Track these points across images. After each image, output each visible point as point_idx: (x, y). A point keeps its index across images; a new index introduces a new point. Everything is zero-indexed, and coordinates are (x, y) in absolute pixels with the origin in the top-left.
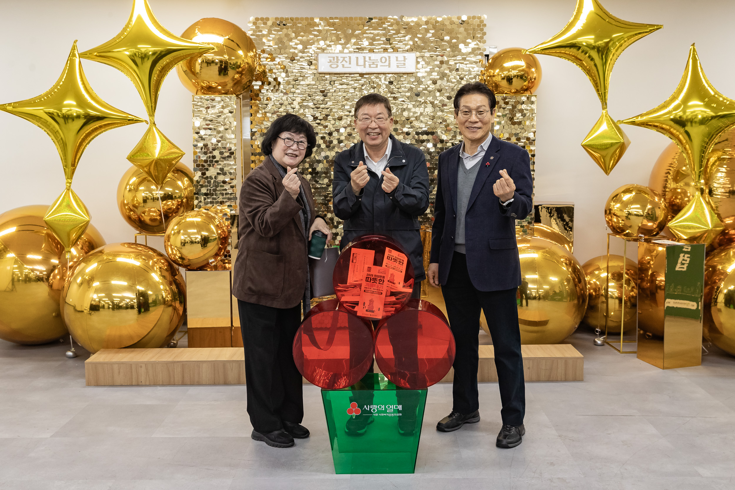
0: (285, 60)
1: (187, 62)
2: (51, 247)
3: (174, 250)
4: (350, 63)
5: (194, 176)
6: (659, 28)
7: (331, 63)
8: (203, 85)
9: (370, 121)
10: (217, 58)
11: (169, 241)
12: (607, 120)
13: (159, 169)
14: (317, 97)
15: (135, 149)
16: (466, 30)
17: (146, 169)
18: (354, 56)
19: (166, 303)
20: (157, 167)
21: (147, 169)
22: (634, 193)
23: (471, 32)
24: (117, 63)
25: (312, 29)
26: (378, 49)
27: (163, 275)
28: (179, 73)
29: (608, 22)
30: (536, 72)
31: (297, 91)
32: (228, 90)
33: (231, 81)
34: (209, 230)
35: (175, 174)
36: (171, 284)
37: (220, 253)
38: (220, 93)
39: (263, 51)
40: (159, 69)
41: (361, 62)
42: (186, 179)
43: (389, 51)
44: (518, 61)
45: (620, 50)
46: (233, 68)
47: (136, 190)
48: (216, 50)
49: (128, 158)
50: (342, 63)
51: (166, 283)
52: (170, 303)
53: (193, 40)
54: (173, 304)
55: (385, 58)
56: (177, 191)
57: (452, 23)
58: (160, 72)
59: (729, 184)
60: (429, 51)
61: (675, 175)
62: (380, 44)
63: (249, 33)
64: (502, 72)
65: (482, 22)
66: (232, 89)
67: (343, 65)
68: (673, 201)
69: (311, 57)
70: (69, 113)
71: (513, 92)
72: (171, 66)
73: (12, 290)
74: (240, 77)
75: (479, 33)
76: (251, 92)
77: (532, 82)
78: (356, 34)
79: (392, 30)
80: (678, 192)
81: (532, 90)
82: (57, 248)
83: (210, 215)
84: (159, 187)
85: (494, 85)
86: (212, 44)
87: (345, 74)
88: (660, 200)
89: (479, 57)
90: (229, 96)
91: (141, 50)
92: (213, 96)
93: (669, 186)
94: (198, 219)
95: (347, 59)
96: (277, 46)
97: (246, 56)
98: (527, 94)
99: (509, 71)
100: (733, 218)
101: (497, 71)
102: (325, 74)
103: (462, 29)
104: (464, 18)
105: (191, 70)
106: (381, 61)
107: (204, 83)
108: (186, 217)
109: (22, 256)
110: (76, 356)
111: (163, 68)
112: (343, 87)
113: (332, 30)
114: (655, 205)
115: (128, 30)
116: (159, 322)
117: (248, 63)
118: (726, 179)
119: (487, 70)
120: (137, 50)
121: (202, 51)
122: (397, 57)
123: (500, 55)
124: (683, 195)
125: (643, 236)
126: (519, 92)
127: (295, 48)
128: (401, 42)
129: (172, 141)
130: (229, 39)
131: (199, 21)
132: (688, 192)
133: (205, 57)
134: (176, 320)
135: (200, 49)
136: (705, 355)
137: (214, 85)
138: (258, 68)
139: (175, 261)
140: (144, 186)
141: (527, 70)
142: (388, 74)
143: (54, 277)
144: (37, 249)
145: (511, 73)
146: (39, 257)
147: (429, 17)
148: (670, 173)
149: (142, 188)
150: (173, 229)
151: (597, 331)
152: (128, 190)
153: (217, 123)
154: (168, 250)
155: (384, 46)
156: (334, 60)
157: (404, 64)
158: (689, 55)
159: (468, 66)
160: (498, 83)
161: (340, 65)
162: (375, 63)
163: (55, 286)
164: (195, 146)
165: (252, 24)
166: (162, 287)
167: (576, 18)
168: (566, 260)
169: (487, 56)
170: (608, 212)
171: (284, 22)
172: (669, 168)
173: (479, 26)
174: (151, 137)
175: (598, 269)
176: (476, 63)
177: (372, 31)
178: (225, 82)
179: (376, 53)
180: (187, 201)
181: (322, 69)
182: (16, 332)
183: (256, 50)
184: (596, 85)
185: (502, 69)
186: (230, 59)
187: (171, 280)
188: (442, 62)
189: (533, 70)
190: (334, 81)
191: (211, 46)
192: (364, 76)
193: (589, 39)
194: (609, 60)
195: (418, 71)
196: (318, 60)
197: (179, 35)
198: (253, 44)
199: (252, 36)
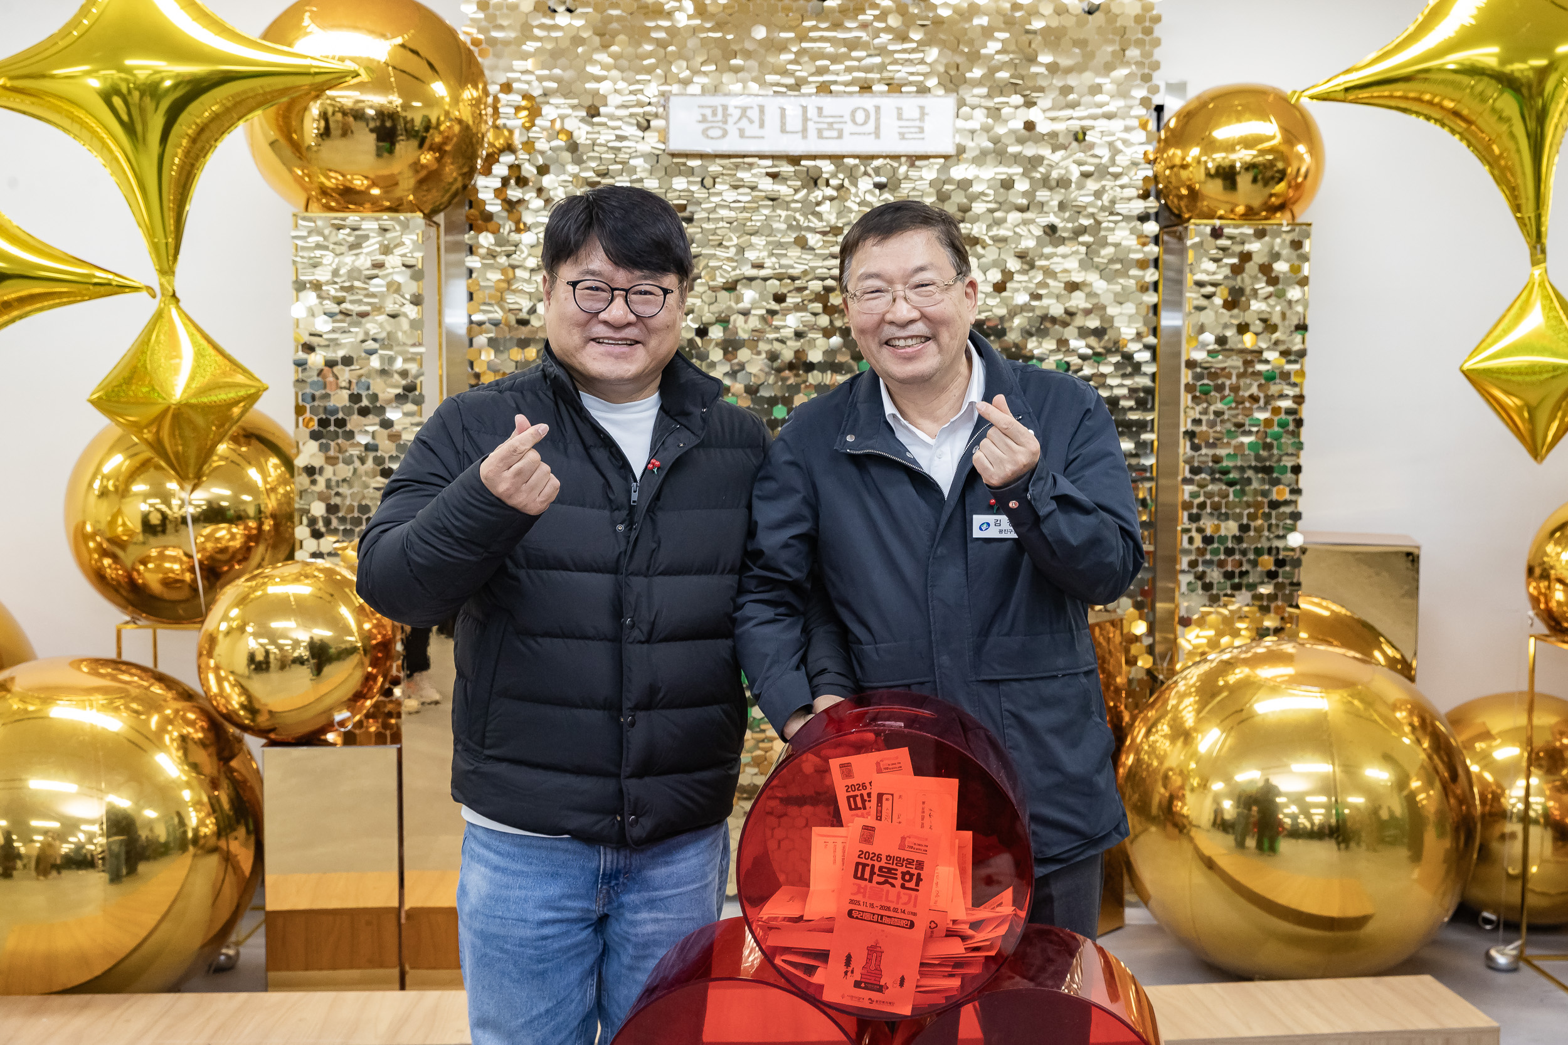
0: (569, 111)
1: (278, 114)
3: (226, 685)
4: (762, 126)
5: (298, 452)
7: (706, 125)
8: (328, 183)
9: (889, 296)
10: (369, 104)
11: (210, 655)
13: (188, 433)
15: (116, 372)
16: (1102, 31)
17: (147, 435)
18: (773, 105)
19: (202, 842)
20: (180, 428)
21: (149, 432)
23: (1117, 38)
24: (58, 110)
25: (651, 25)
26: (847, 84)
27: (191, 760)
28: (253, 145)
30: (1310, 156)
32: (400, 199)
33: (408, 173)
34: (335, 622)
35: (241, 446)
36: (214, 784)
37: (370, 689)
38: (377, 206)
39: (507, 88)
40: (190, 132)
41: (794, 121)
42: (274, 461)
43: (874, 88)
44: (1261, 123)
46: (417, 136)
47: (123, 492)
48: (364, 77)
49: (93, 402)
50: (740, 124)
51: (201, 782)
52: (212, 842)
53: (296, 49)
54: (222, 844)
55: (865, 110)
56: (247, 498)
57: (1061, 10)
58: (194, 141)
60: (992, 93)
62: (849, 70)
63: (466, 33)
64: (1210, 156)
65: (1148, 8)
66: (411, 197)
67: (742, 134)
69: (648, 109)
72: (227, 125)
74: (439, 160)
75: (1140, 41)
76: (471, 207)
77: (1298, 186)
78: (780, 42)
79: (885, 28)
81: (1296, 209)
83: (339, 574)
84: (189, 487)
85: (1184, 192)
86: (353, 59)
87: (744, 156)
90: (402, 217)
91: (134, 75)
92: (352, 218)
94: (304, 589)
95: (754, 114)
96: (547, 73)
97: (456, 100)
98: (1282, 219)
99: (1230, 153)
101: (1195, 151)
102: (686, 156)
103: (1090, 28)
105: (289, 138)
106: (854, 121)
107: (329, 178)
108: (264, 584)
111: (202, 130)
112: (740, 198)
115: (94, 10)
116: (179, 905)
117: (460, 121)
119: (1163, 151)
120: (123, 75)
121: (320, 82)
122: (899, 109)
126: (1259, 214)
127: (601, 80)
128: (913, 65)
129: (229, 350)
130: (403, 46)
133: (328, 98)
134: (229, 893)
135: (317, 74)
137: (359, 183)
138: (490, 136)
139: (230, 717)
140: (145, 482)
141: (1284, 148)
142: (873, 157)
145: (1233, 156)
149: (139, 487)
150: (225, 617)
151: (1487, 921)
152: (97, 492)
153: (367, 296)
154: (207, 680)
155: (862, 75)
156: (714, 119)
157: (921, 130)
160: (1197, 186)
161: (732, 130)
162: (835, 126)
164: (300, 364)
165: (474, 8)
166: (187, 795)
168: (1411, 713)
169: (1159, 108)
170: (1538, 571)
171: (570, 4)
173: (1139, 19)
174: (162, 337)
175: (1486, 735)
176: (1129, 128)
178: (392, 176)
179: (839, 94)
180: (277, 526)
181: (675, 145)
183: (485, 83)
185: (1210, 146)
187: (215, 773)
188: (1030, 126)
189: (1301, 148)
190: (714, 179)
191: (350, 66)
192: (799, 164)
193: (1487, 55)
194: (1557, 115)
195: (961, 150)
196: (667, 114)
197: (254, 32)
198: (477, 64)
199: (476, 42)
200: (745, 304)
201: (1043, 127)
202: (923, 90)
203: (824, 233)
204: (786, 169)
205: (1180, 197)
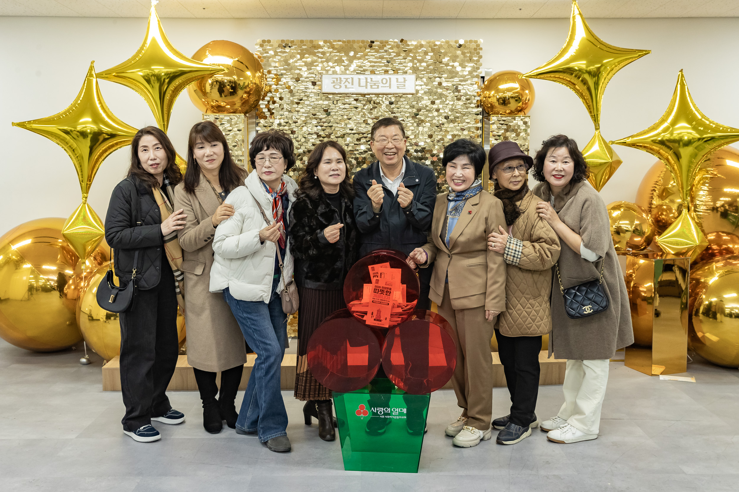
0: (290, 80)
1: (198, 82)
2: (65, 258)
4: (352, 84)
6: (647, 52)
7: (334, 84)
8: (214, 104)
9: (387, 142)
10: (226, 79)
12: (599, 140)
14: (321, 117)
16: (463, 53)
18: (356, 77)
22: (622, 210)
23: (468, 55)
24: (130, 83)
25: (316, 51)
26: (379, 71)
28: (189, 92)
29: (599, 48)
30: (530, 94)
31: (302, 110)
32: (237, 109)
33: (239, 101)
38: (229, 112)
39: (269, 72)
40: (172, 89)
41: (363, 82)
43: (389, 72)
44: (513, 83)
45: (611, 74)
46: (241, 89)
48: (226, 71)
50: (345, 84)
53: (204, 62)
55: (386, 79)
57: (450, 46)
59: (711, 202)
60: (427, 73)
61: (660, 193)
62: (381, 66)
63: (256, 54)
64: (498, 94)
65: (478, 45)
66: (240, 108)
67: (346, 87)
68: (659, 217)
69: (315, 78)
70: (84, 129)
71: (508, 113)
72: (183, 87)
73: (29, 299)
74: (248, 97)
75: (475, 56)
76: (258, 110)
77: (526, 104)
78: (358, 57)
79: (393, 52)
80: (664, 209)
81: (525, 111)
82: (72, 260)
85: (489, 105)
86: (222, 65)
87: (347, 94)
88: (647, 216)
89: (476, 80)
90: (237, 114)
91: (154, 71)
92: (222, 115)
93: (654, 202)
95: (350, 80)
96: (283, 68)
97: (254, 77)
98: (521, 114)
99: (504, 93)
100: (716, 233)
101: (493, 92)
102: (328, 94)
103: (459, 52)
104: (462, 42)
105: (201, 90)
106: (382, 83)
107: (213, 102)
109: (39, 266)
110: (89, 363)
111: (176, 89)
112: (345, 107)
113: (335, 53)
114: (643, 221)
115: (143, 51)
117: (255, 84)
118: (708, 197)
119: (483, 92)
120: (150, 71)
121: (212, 73)
122: (397, 79)
123: (496, 78)
124: (668, 212)
125: (631, 249)
126: (514, 113)
127: (300, 70)
128: (402, 64)
130: (238, 61)
131: (209, 44)
132: (673, 208)
133: (215, 77)
135: (211, 70)
136: (690, 363)
137: (223, 104)
138: (265, 88)
141: (521, 92)
142: (389, 94)
143: (69, 287)
144: (52, 260)
145: (505, 95)
146: (54, 268)
147: (428, 40)
148: (655, 191)
155: (385, 68)
156: (337, 82)
157: (405, 86)
158: (677, 80)
159: (464, 87)
160: (494, 104)
161: (343, 86)
162: (376, 84)
163: (70, 296)
165: (259, 46)
167: (569, 44)
169: (483, 78)
171: (290, 45)
172: (655, 185)
173: (475, 49)
176: (472, 84)
177: (373, 54)
178: (234, 102)
179: (377, 74)
181: (324, 90)
182: (31, 339)
183: (263, 71)
184: (588, 107)
185: (498, 91)
186: (239, 80)
188: (440, 84)
189: (527, 92)
190: (337, 101)
191: (221, 67)
192: (365, 97)
193: (581, 64)
194: (601, 84)
195: (417, 91)
196: (322, 80)
197: (190, 57)
198: (260, 65)
199: (259, 57)
200: (347, 142)
201: (444, 84)
202: (406, 73)
203: (373, 119)
204: (361, 98)
205: (489, 107)
